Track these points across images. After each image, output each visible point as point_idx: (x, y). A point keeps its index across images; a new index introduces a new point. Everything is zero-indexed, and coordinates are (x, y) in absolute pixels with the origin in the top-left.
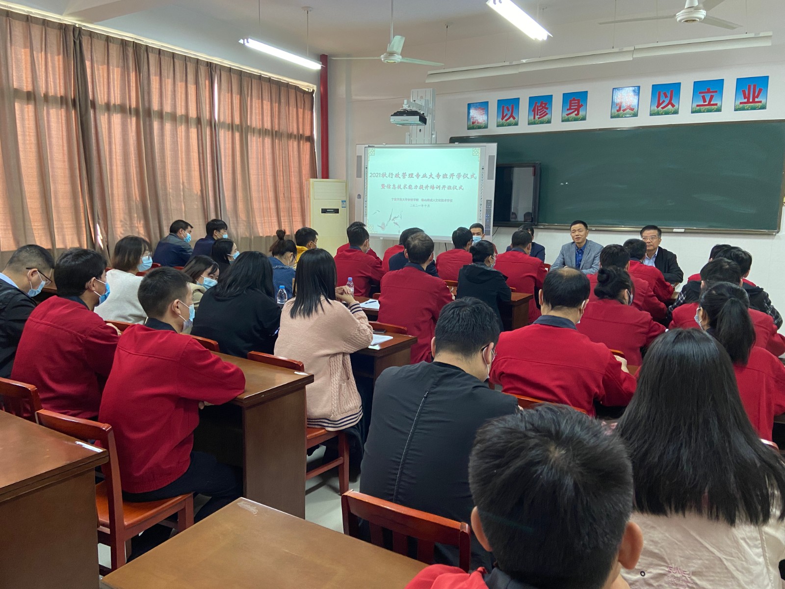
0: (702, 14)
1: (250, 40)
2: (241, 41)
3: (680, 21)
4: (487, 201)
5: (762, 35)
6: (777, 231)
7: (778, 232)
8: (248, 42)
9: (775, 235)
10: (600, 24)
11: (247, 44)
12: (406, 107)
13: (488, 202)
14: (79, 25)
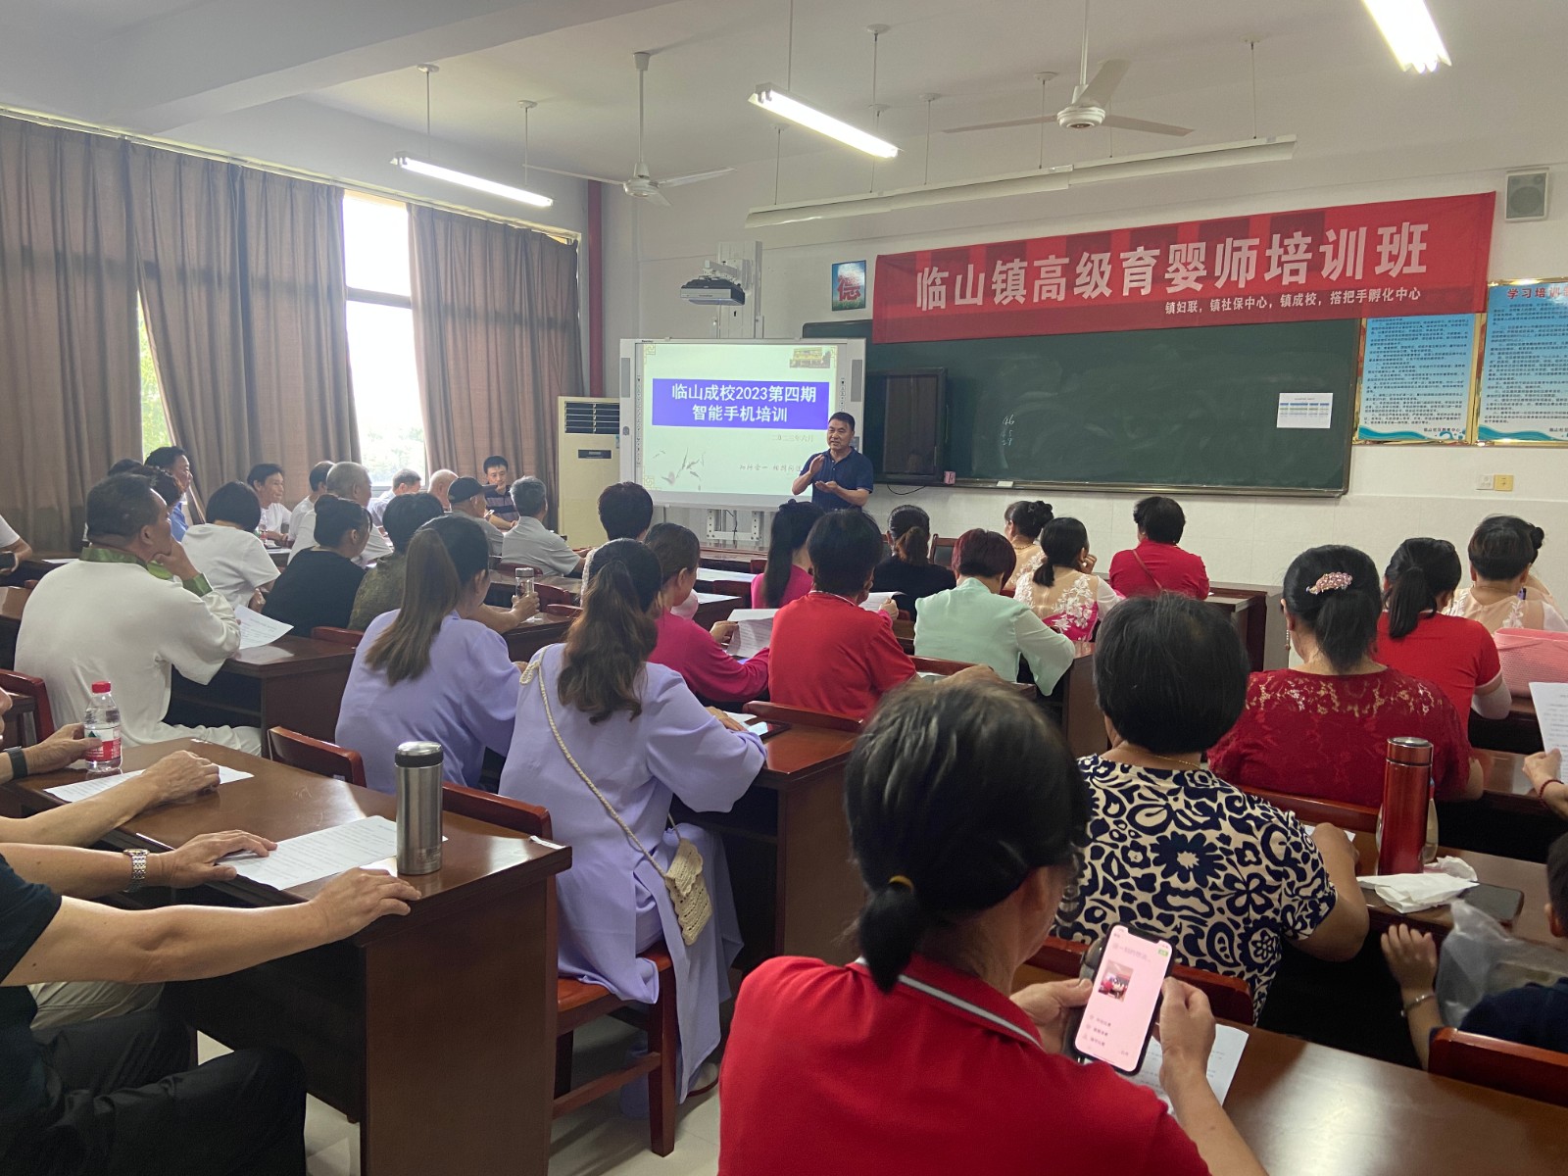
0: (1097, 114)
1: (407, 160)
2: (394, 162)
3: (1065, 124)
5: (1278, 140)
6: (1342, 490)
7: (1345, 493)
8: (405, 163)
9: (1339, 497)
11: (405, 167)
12: (708, 272)
14: (130, 139)
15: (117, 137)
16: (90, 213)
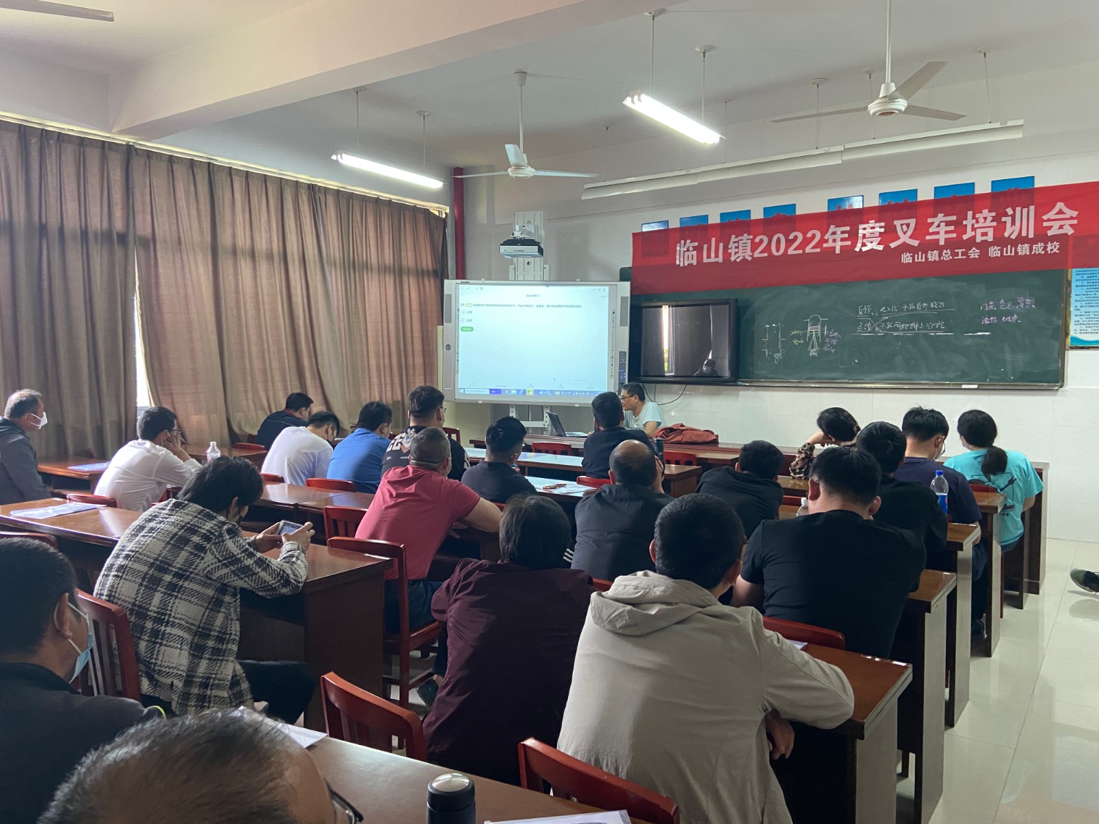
0: (901, 104)
1: (344, 155)
2: (334, 157)
3: (874, 114)
4: (620, 352)
5: (1010, 124)
6: (1059, 384)
7: (1061, 387)
8: (341, 158)
9: (1057, 390)
10: (774, 122)
11: (340, 161)
12: (518, 235)
13: (622, 354)
14: (134, 144)
15: (124, 143)
16: (105, 200)
